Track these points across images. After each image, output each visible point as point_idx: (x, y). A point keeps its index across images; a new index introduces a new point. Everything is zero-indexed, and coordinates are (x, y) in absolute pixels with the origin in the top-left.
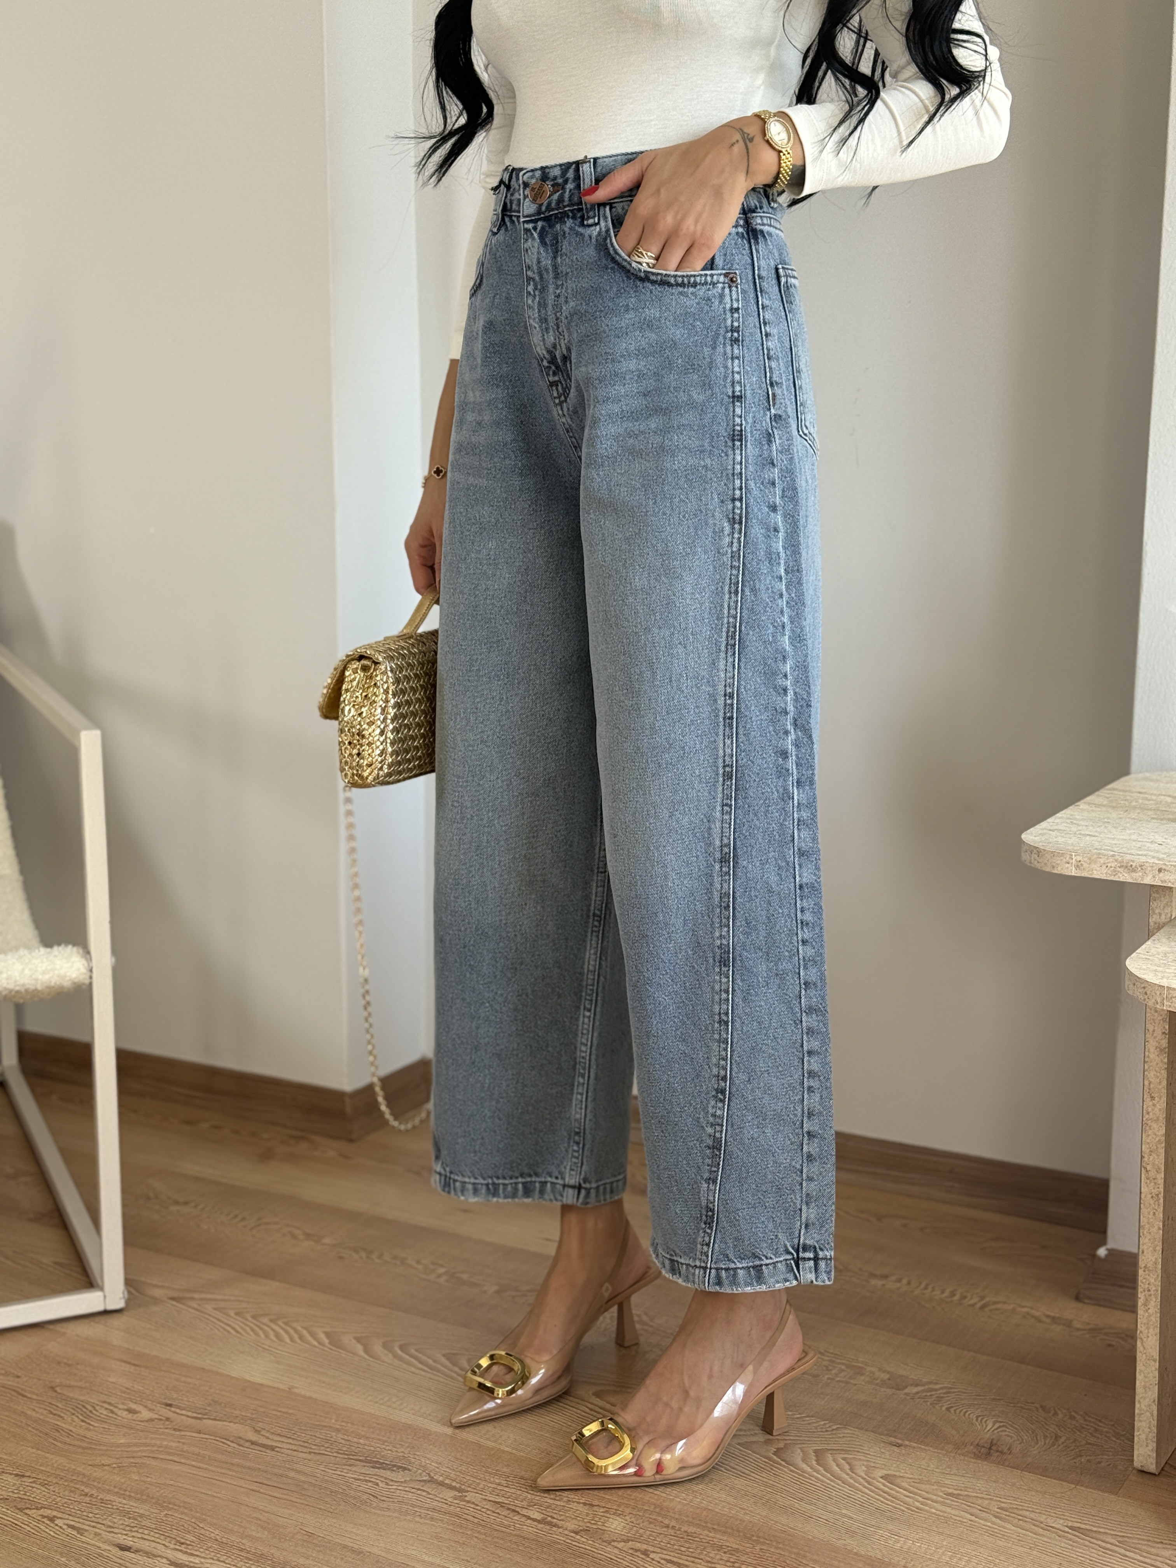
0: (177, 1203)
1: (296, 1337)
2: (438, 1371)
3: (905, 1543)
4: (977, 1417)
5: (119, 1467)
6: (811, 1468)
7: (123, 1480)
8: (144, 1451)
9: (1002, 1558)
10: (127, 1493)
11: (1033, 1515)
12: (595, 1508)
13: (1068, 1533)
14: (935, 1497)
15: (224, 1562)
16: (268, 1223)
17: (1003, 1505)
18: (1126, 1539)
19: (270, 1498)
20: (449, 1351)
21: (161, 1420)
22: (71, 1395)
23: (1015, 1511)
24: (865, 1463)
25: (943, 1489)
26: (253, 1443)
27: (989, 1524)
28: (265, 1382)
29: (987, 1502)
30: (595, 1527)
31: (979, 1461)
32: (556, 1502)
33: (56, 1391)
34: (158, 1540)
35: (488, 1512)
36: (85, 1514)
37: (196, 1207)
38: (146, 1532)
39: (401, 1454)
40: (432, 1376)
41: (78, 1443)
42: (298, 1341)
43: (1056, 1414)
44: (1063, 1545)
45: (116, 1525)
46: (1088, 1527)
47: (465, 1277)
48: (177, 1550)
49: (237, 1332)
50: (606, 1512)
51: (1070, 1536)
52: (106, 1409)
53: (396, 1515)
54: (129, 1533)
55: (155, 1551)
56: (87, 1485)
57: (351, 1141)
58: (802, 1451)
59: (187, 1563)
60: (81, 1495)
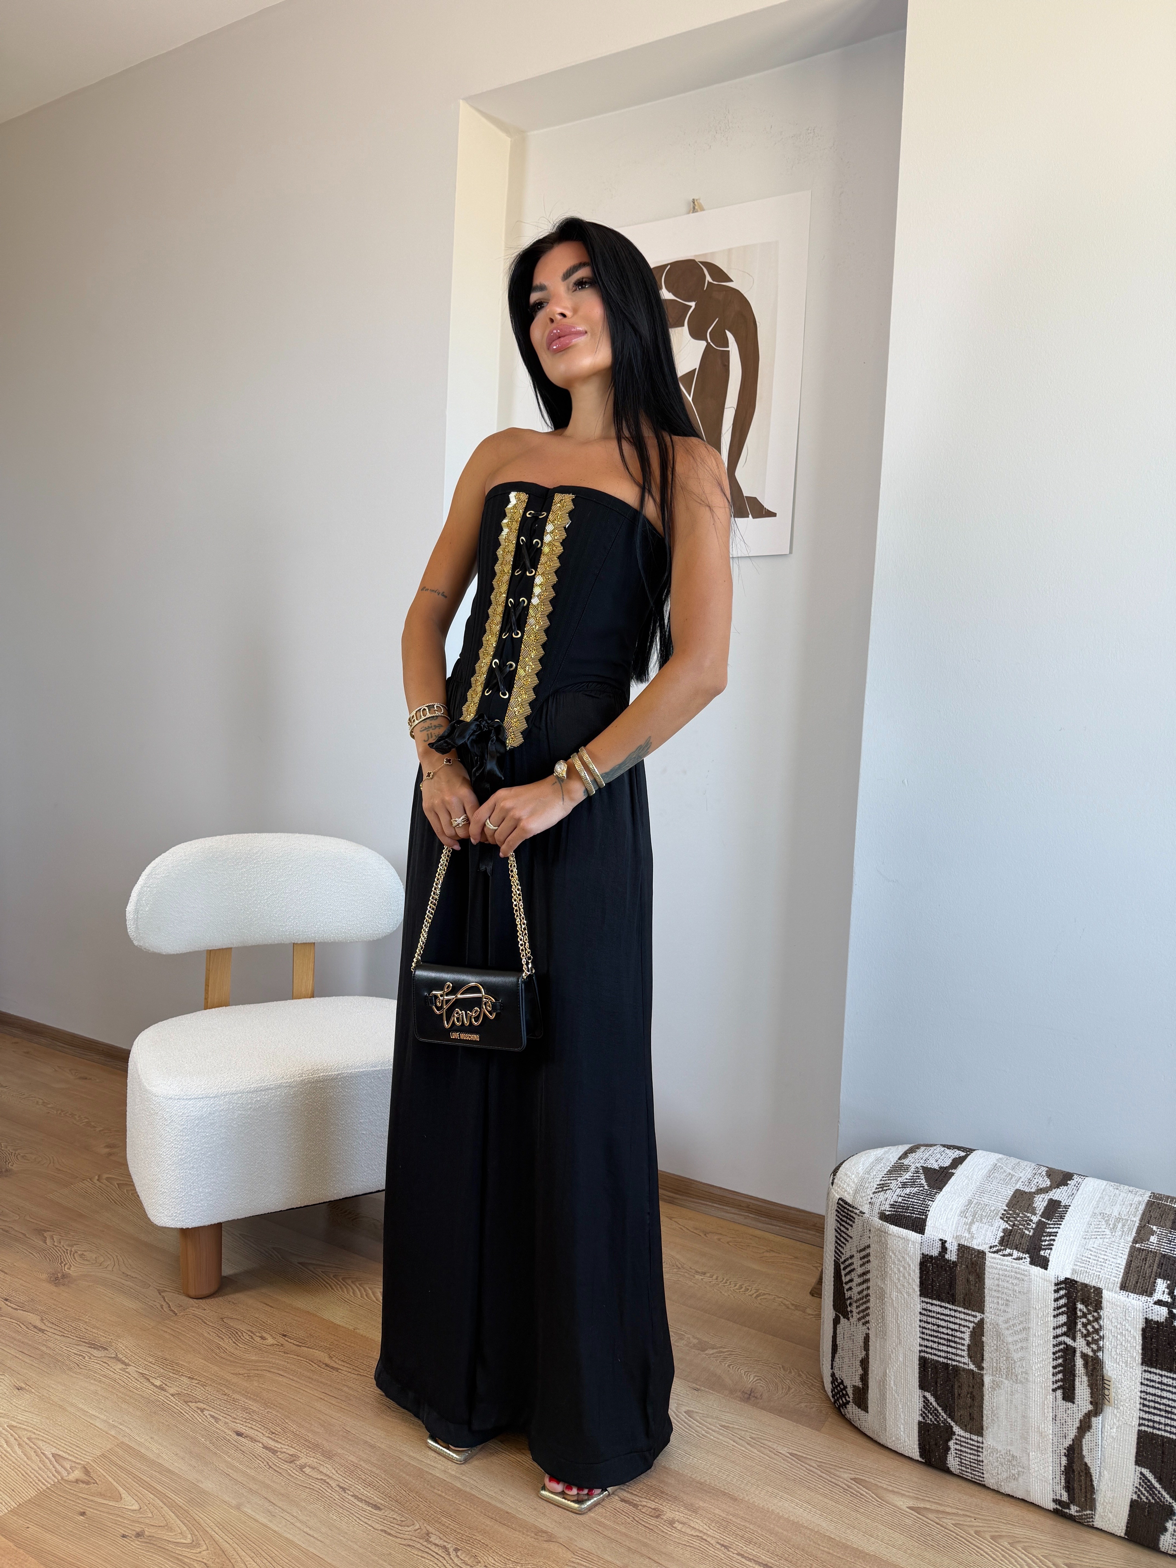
1: (365, 1293)
3: (693, 1459)
4: (745, 1372)
5: (248, 1376)
7: (248, 1386)
8: (265, 1366)
9: (748, 1474)
10: (249, 1395)
11: (770, 1444)
13: (789, 1457)
14: (714, 1428)
15: (294, 1448)
17: (753, 1435)
18: (823, 1465)
19: (329, 1404)
21: (278, 1345)
22: (232, 1324)
23: (760, 1440)
25: (720, 1422)
26: (327, 1365)
27: (743, 1449)
28: (341, 1324)
29: (743, 1433)
31: (742, 1403)
34: (260, 1430)
36: (222, 1408)
38: (254, 1423)
41: (229, 1358)
42: (365, 1297)
43: (790, 1372)
44: (785, 1466)
45: (238, 1417)
46: (800, 1454)
48: (269, 1437)
51: (789, 1460)
52: (249, 1335)
54: (244, 1423)
55: (257, 1438)
56: (227, 1387)
59: (273, 1447)
60: (223, 1394)
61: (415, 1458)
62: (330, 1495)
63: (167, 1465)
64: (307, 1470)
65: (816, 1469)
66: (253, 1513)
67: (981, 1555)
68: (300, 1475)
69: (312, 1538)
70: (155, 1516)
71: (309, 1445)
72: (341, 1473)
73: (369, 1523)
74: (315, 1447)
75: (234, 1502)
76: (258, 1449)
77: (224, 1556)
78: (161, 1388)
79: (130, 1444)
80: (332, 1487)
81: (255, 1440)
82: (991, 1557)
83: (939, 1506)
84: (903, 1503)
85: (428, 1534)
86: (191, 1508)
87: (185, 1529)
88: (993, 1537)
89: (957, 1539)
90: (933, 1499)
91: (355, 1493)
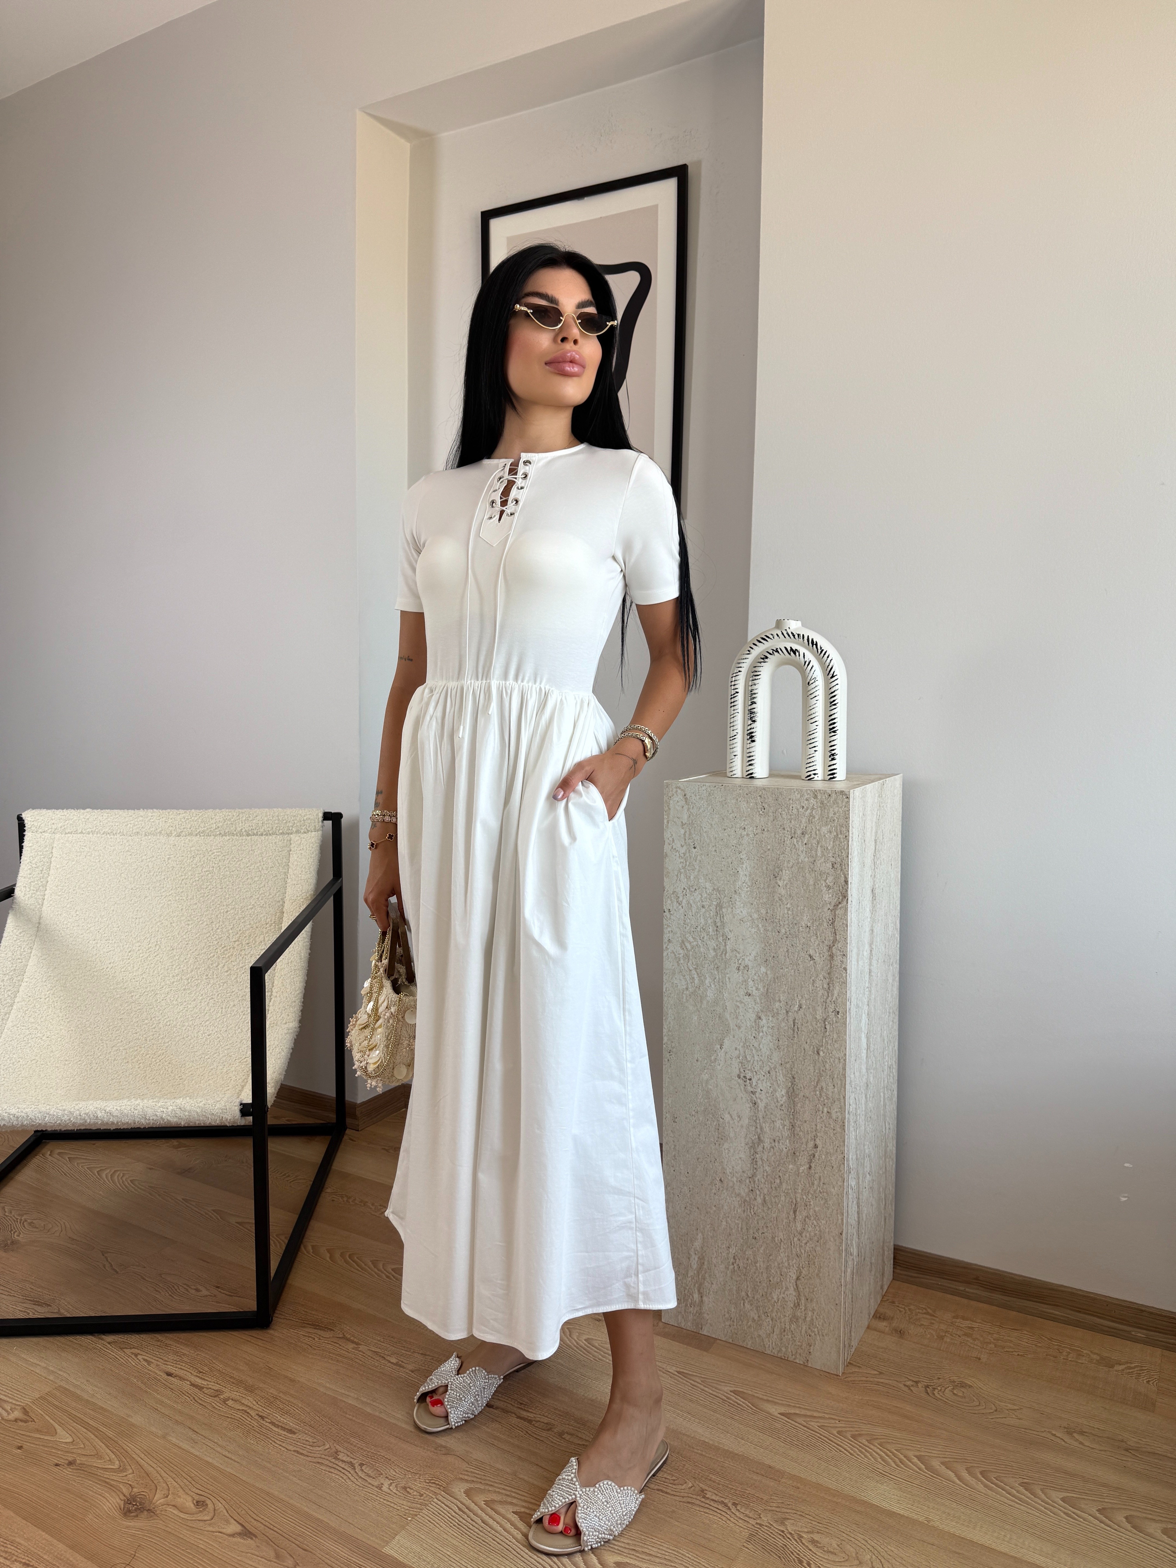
10: (181, 1340)
12: (427, 1357)
13: (676, 1375)
15: (220, 1384)
16: (300, 1179)
18: (706, 1380)
20: (374, 1259)
21: (211, 1296)
24: (578, 1331)
30: (423, 1368)
32: (407, 1353)
33: (161, 1277)
34: (188, 1370)
35: (369, 1358)
36: (155, 1352)
38: (184, 1365)
39: (332, 1321)
40: (361, 1274)
44: (672, 1383)
45: (169, 1360)
46: (687, 1372)
48: (197, 1376)
50: (432, 1359)
52: (185, 1288)
53: (319, 1358)
54: (175, 1365)
55: (186, 1377)
57: (358, 1131)
59: (200, 1385)
60: (156, 1341)
62: (249, 1423)
63: (100, 1403)
64: (230, 1403)
65: (700, 1384)
66: (177, 1441)
67: (840, 1451)
68: (223, 1407)
69: (230, 1460)
70: (87, 1448)
71: (234, 1381)
72: (261, 1404)
73: (284, 1445)
75: (160, 1432)
76: (186, 1386)
77: (147, 1478)
79: (68, 1387)
80: (252, 1416)
81: (184, 1379)
82: (849, 1452)
83: (807, 1412)
84: (775, 1410)
85: (336, 1453)
86: (121, 1439)
87: (114, 1456)
88: (853, 1436)
89: (820, 1438)
90: (805, 1405)
91: (273, 1420)
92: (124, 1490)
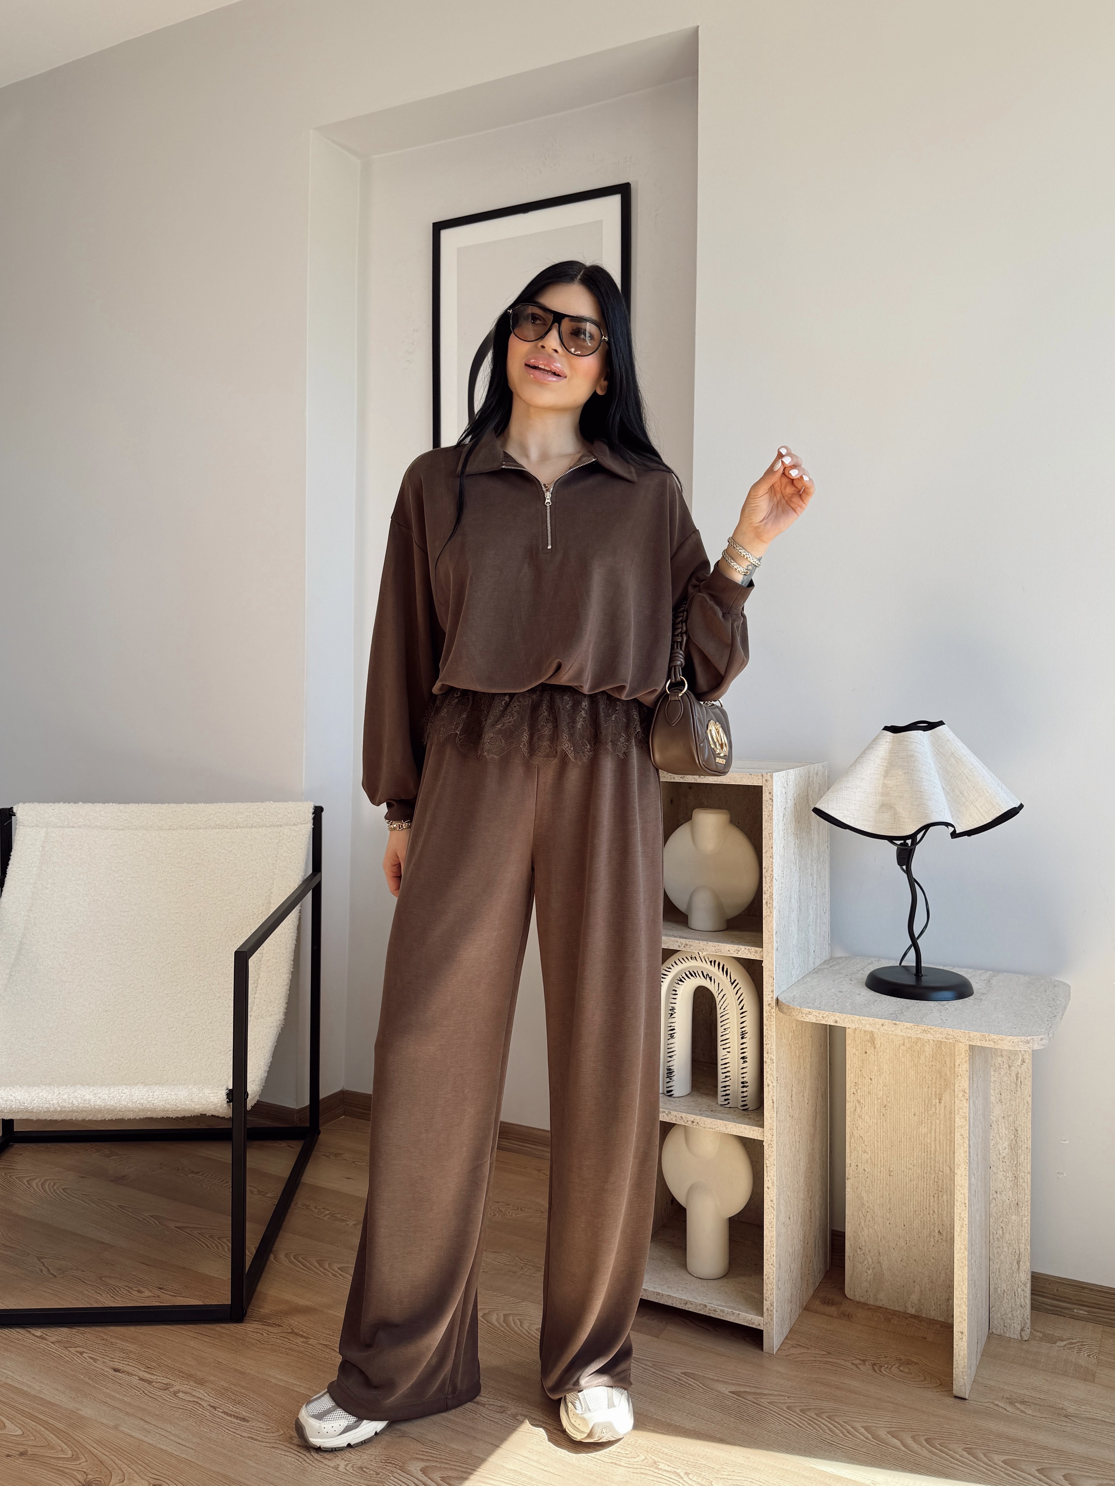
0: (193, 1172)
2: (311, 1270)
6: (500, 1325)
10: (126, 1339)
15: (169, 1378)
20: (320, 1259)
22: (109, 1282)
28: (216, 1276)
33: (102, 1280)
34: (136, 1366)
35: (319, 1351)
36: (100, 1350)
37: (202, 1175)
38: (131, 1361)
40: (308, 1273)
45: (116, 1357)
47: (339, 1216)
48: (145, 1371)
49: (208, 1247)
53: (269, 1352)
54: (122, 1362)
55: (134, 1372)
58: (497, 1315)
59: (149, 1379)
60: (101, 1340)
61: (281, 1380)
62: (201, 1413)
63: (48, 1399)
64: (180, 1395)
65: (651, 1367)
66: (130, 1432)
67: (790, 1424)
68: (174, 1399)
69: (184, 1447)
70: (37, 1439)
71: (184, 1376)
72: (213, 1396)
73: (237, 1432)
74: (189, 1377)
75: (112, 1424)
76: (135, 1380)
77: (101, 1465)
78: (41, 1337)
79: (14, 1385)
80: (203, 1407)
81: (132, 1375)
82: (798, 1425)
83: (757, 1390)
84: (725, 1389)
86: (72, 1431)
87: (66, 1447)
88: (801, 1411)
89: (770, 1413)
90: (754, 1384)
91: (225, 1410)
92: (79, 1477)
